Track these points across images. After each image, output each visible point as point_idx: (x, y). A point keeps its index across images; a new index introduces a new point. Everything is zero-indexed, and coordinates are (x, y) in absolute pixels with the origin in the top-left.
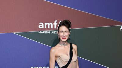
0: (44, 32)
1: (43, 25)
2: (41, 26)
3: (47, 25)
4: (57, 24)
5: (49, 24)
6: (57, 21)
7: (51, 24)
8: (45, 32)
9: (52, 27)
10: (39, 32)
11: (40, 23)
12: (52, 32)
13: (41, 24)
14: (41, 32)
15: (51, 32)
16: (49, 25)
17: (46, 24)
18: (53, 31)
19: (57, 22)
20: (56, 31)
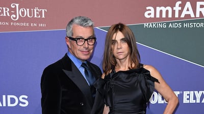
0: (154, 25)
2: (149, 14)
3: (161, 12)
4: (180, 8)
6: (180, 2)
7: (169, 8)
8: (156, 25)
10: (146, 25)
11: (148, 8)
12: (170, 25)
13: (150, 10)
14: (149, 24)
15: (168, 24)
17: (158, 9)
18: (172, 23)
19: (180, 5)
20: (178, 22)
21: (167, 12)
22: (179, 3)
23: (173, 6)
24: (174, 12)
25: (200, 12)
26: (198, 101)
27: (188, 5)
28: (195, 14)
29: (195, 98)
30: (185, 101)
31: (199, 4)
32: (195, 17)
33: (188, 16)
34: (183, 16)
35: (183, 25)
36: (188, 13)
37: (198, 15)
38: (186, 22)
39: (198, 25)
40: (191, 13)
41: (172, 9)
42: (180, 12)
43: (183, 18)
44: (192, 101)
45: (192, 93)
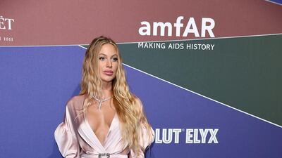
0: (150, 45)
1: (148, 28)
2: (145, 31)
3: (159, 28)
4: (182, 25)
5: (163, 25)
6: (182, 18)
8: (153, 45)
9: (170, 34)
10: (140, 44)
11: (143, 23)
12: (170, 46)
13: (145, 26)
14: (144, 44)
15: (167, 44)
16: (162, 27)
17: (156, 25)
18: (172, 43)
19: (182, 22)
20: (180, 43)
21: (166, 28)
22: (180, 18)
23: (173, 22)
24: (174, 29)
25: (206, 31)
26: (204, 141)
27: (192, 21)
28: (200, 33)
29: (200, 138)
30: (188, 141)
31: (204, 20)
32: (200, 37)
33: (191, 35)
34: (185, 35)
35: (185, 46)
36: (191, 31)
37: (203, 35)
38: (189, 42)
39: (204, 47)
40: (195, 31)
41: (173, 25)
42: (182, 30)
43: (185, 38)
44: (196, 141)
45: (196, 130)
